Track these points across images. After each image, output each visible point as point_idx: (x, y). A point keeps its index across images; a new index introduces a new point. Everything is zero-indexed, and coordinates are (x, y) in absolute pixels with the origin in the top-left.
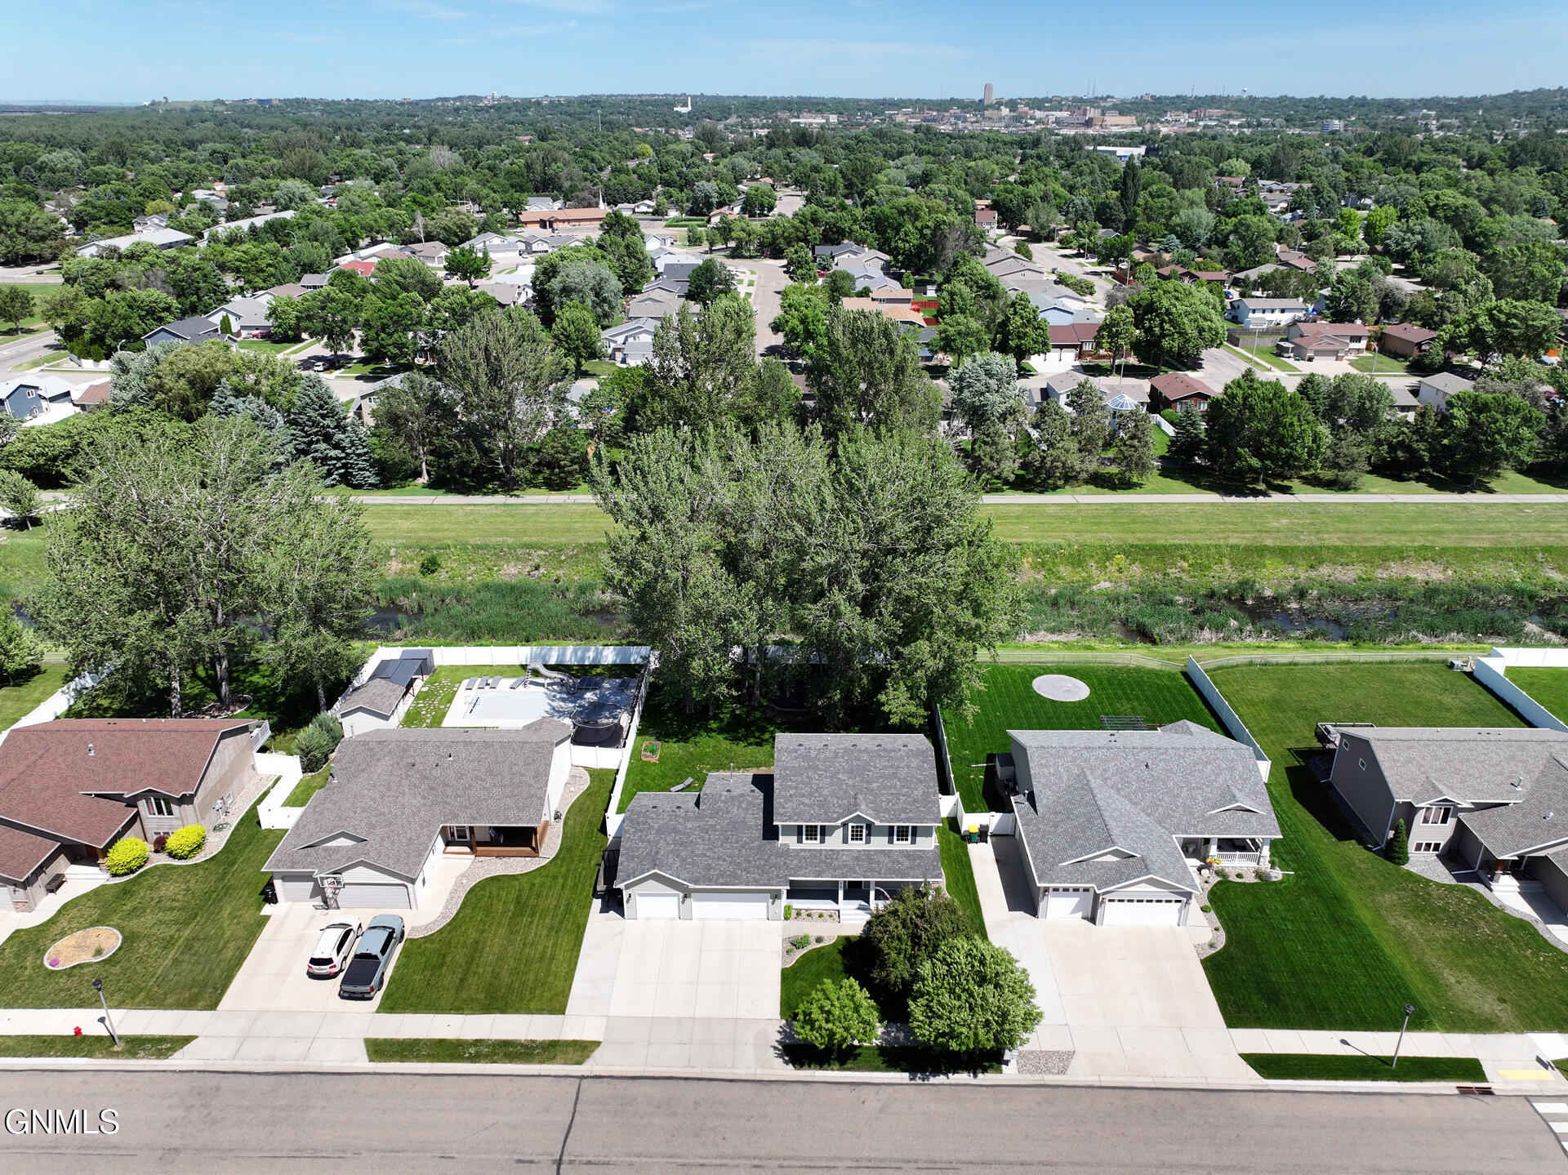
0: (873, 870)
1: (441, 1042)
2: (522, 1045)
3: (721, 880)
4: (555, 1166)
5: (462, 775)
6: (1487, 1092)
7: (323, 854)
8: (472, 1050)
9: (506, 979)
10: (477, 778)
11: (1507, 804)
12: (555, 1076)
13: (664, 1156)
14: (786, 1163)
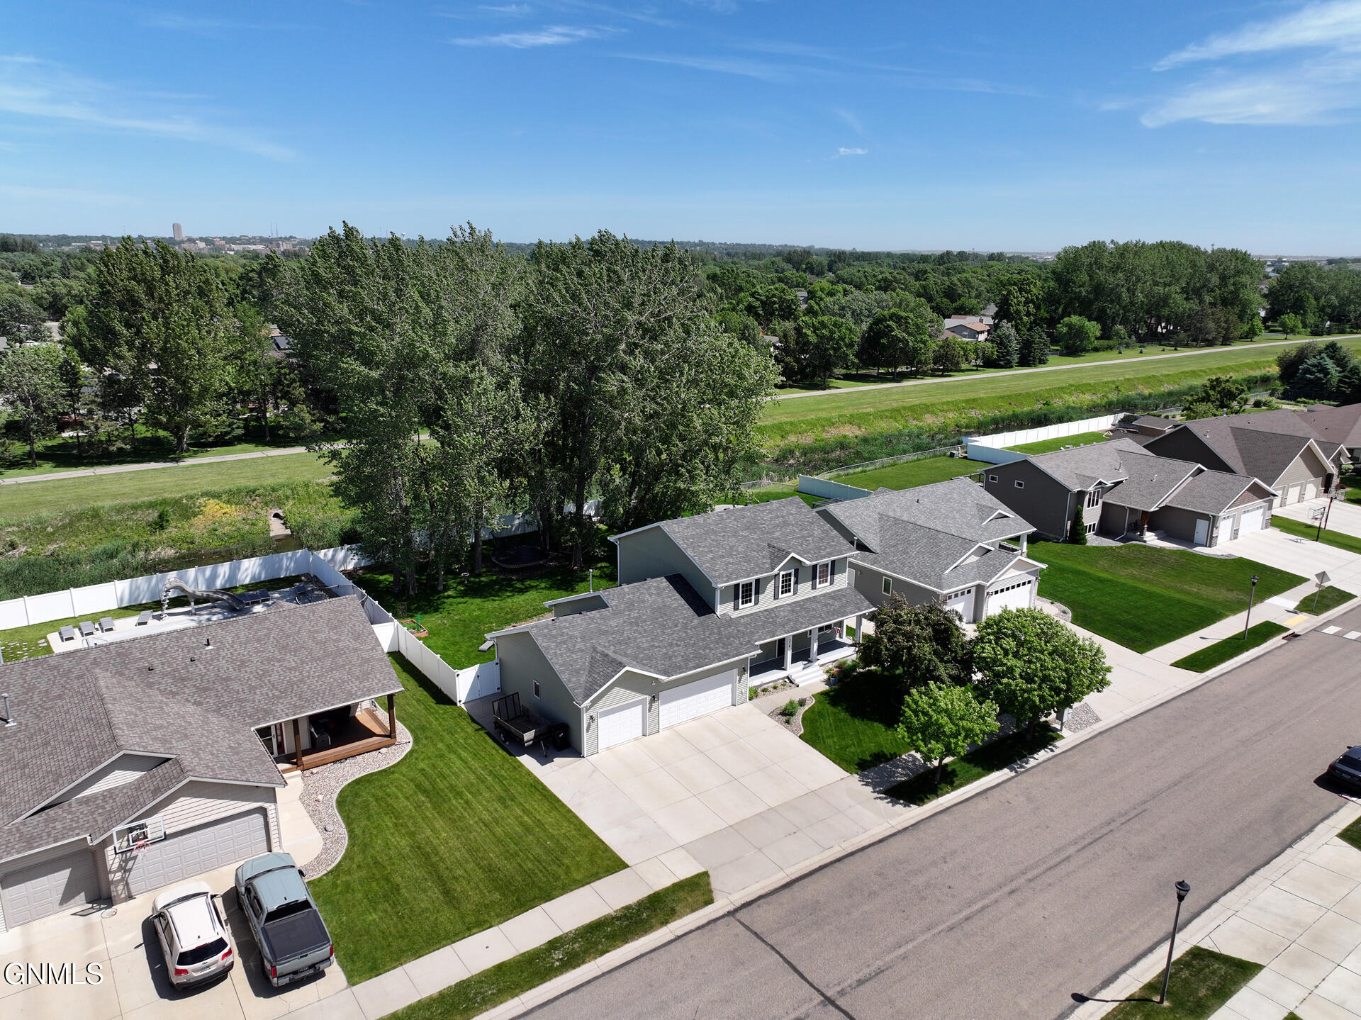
0: (815, 617)
1: (501, 969)
2: (618, 918)
3: (691, 665)
4: (831, 1008)
5: (243, 662)
6: (1295, 636)
7: (85, 809)
8: (558, 955)
9: (509, 867)
10: (268, 660)
11: (1122, 482)
12: (698, 928)
13: (923, 932)
14: (1029, 876)
